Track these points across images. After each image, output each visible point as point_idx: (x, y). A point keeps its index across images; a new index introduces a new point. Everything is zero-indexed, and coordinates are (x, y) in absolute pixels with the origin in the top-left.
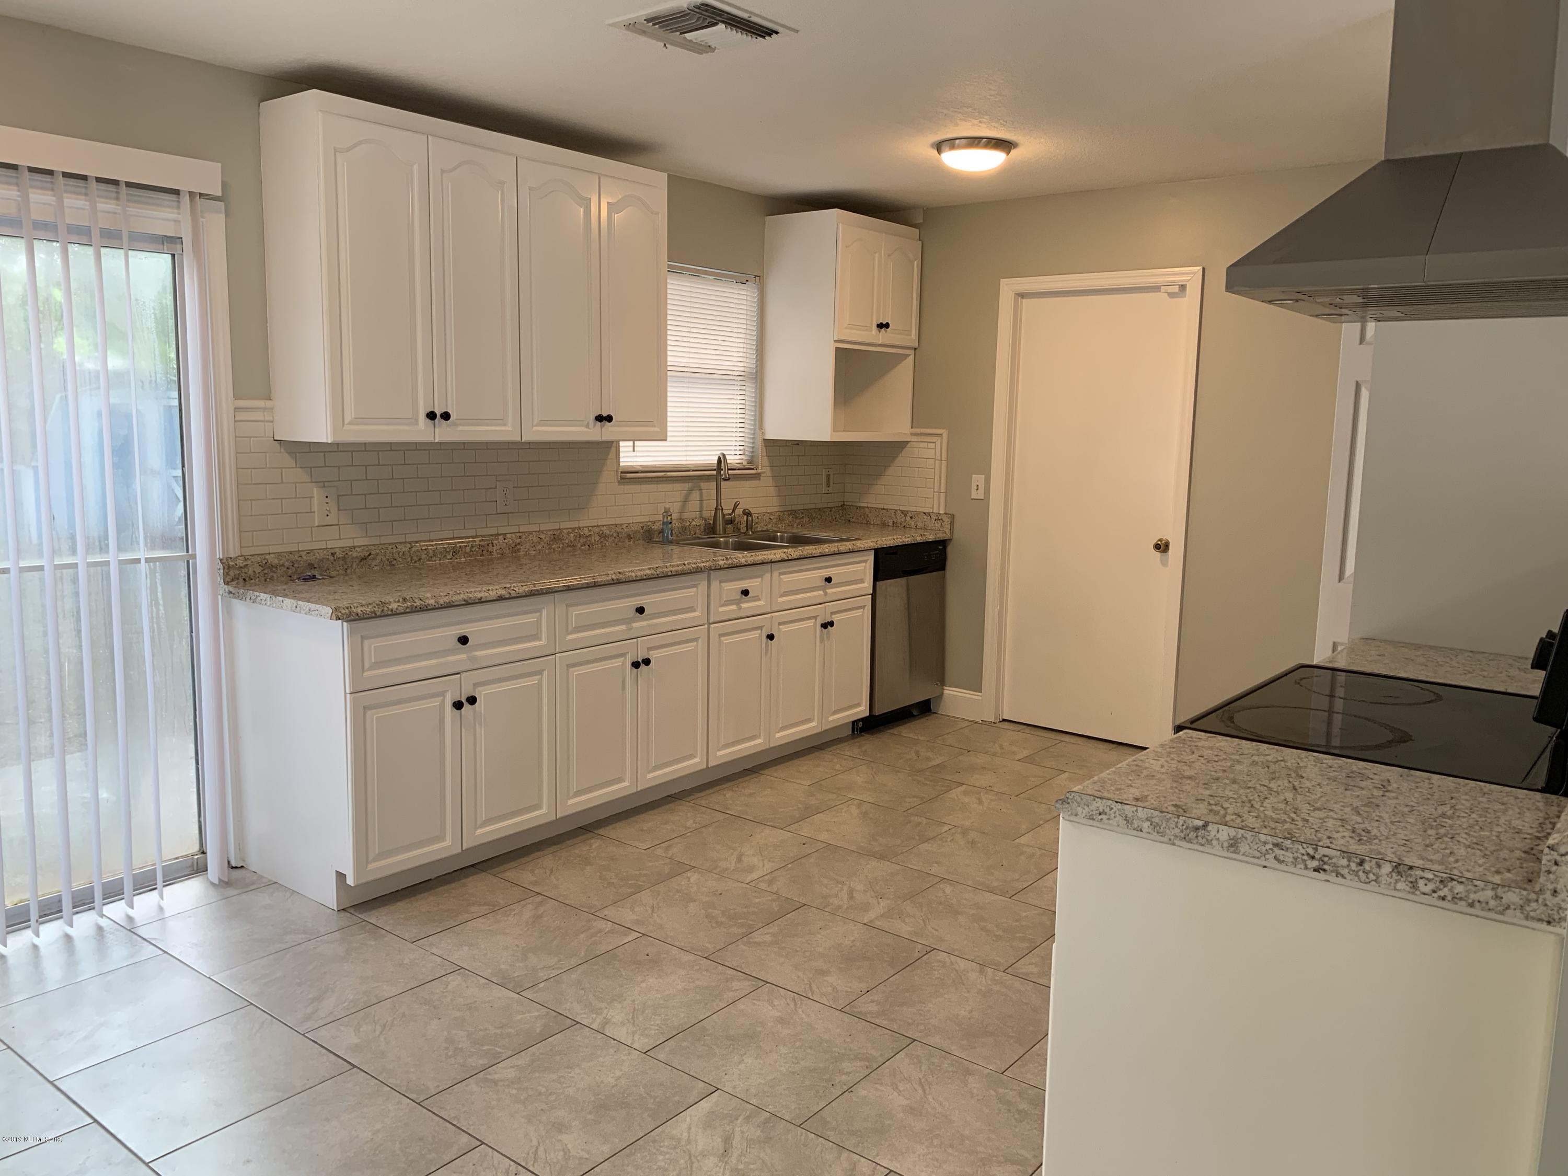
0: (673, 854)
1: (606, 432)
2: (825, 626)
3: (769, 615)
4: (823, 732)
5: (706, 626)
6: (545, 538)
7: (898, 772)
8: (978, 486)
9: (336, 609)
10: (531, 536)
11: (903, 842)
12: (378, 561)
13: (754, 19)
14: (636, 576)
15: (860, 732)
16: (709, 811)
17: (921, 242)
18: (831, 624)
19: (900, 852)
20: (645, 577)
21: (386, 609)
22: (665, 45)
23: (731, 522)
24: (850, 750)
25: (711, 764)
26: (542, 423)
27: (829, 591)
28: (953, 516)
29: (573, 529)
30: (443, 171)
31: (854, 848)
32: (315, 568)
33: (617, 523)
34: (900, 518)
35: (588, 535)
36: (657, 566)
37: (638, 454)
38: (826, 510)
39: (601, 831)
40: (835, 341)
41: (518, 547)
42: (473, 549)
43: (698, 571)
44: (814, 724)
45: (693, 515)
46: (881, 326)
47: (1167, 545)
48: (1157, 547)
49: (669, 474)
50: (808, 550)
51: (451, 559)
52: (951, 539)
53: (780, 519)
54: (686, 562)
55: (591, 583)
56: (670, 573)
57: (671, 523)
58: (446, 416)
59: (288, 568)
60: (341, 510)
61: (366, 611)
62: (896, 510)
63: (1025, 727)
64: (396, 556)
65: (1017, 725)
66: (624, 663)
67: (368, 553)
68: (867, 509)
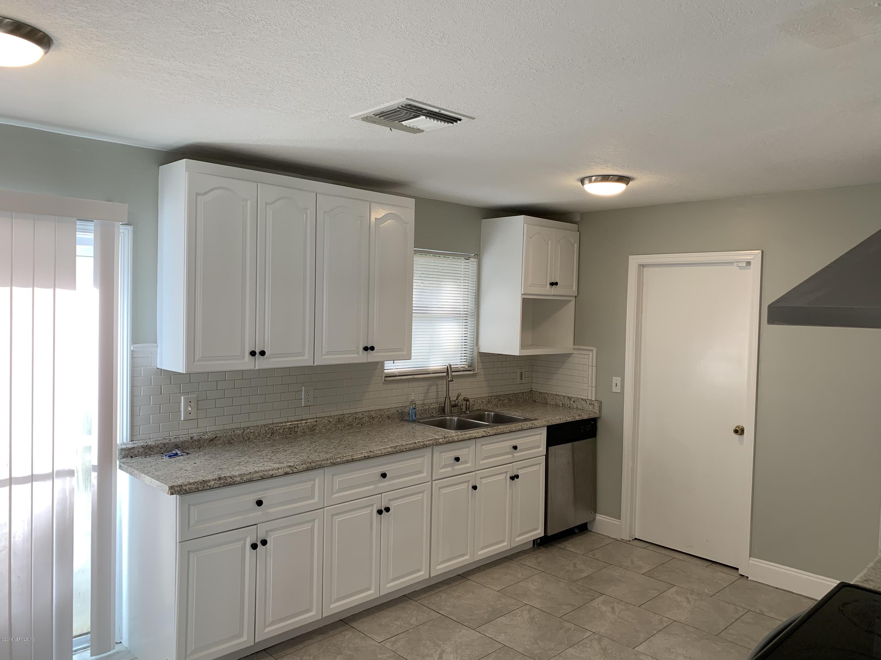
0: (397, 648)
1: (372, 357)
2: (512, 478)
3: (474, 473)
4: (511, 549)
5: (430, 482)
6: (333, 421)
7: (560, 581)
8: (616, 384)
9: (171, 488)
10: (324, 420)
11: (556, 646)
12: (221, 441)
13: (442, 112)
14: (381, 453)
15: (539, 546)
16: (428, 610)
17: (579, 233)
18: (517, 476)
19: (553, 655)
20: (387, 454)
21: (206, 485)
22: (391, 129)
23: (455, 406)
24: (530, 561)
25: (432, 575)
26: (329, 353)
27: (515, 455)
28: (601, 403)
29: (352, 414)
30: (266, 204)
31: (521, 650)
32: (179, 447)
33: (381, 409)
34: (567, 402)
35: (361, 417)
36: (396, 445)
37: (397, 364)
38: (520, 394)
39: (354, 624)
40: (522, 294)
41: (315, 427)
42: (284, 431)
43: (425, 446)
44: (505, 544)
45: (432, 401)
46: (552, 284)
47: (743, 431)
48: (736, 431)
49: (415, 376)
50: (501, 428)
51: (270, 437)
52: (599, 418)
53: (489, 402)
54: (416, 441)
55: (349, 460)
56: (405, 450)
57: (415, 409)
58: (263, 353)
59: (161, 448)
60: (199, 409)
61: (192, 488)
62: (564, 396)
63: (649, 545)
64: (233, 437)
65: (644, 543)
66: (372, 511)
67: (215, 436)
68: (546, 395)
